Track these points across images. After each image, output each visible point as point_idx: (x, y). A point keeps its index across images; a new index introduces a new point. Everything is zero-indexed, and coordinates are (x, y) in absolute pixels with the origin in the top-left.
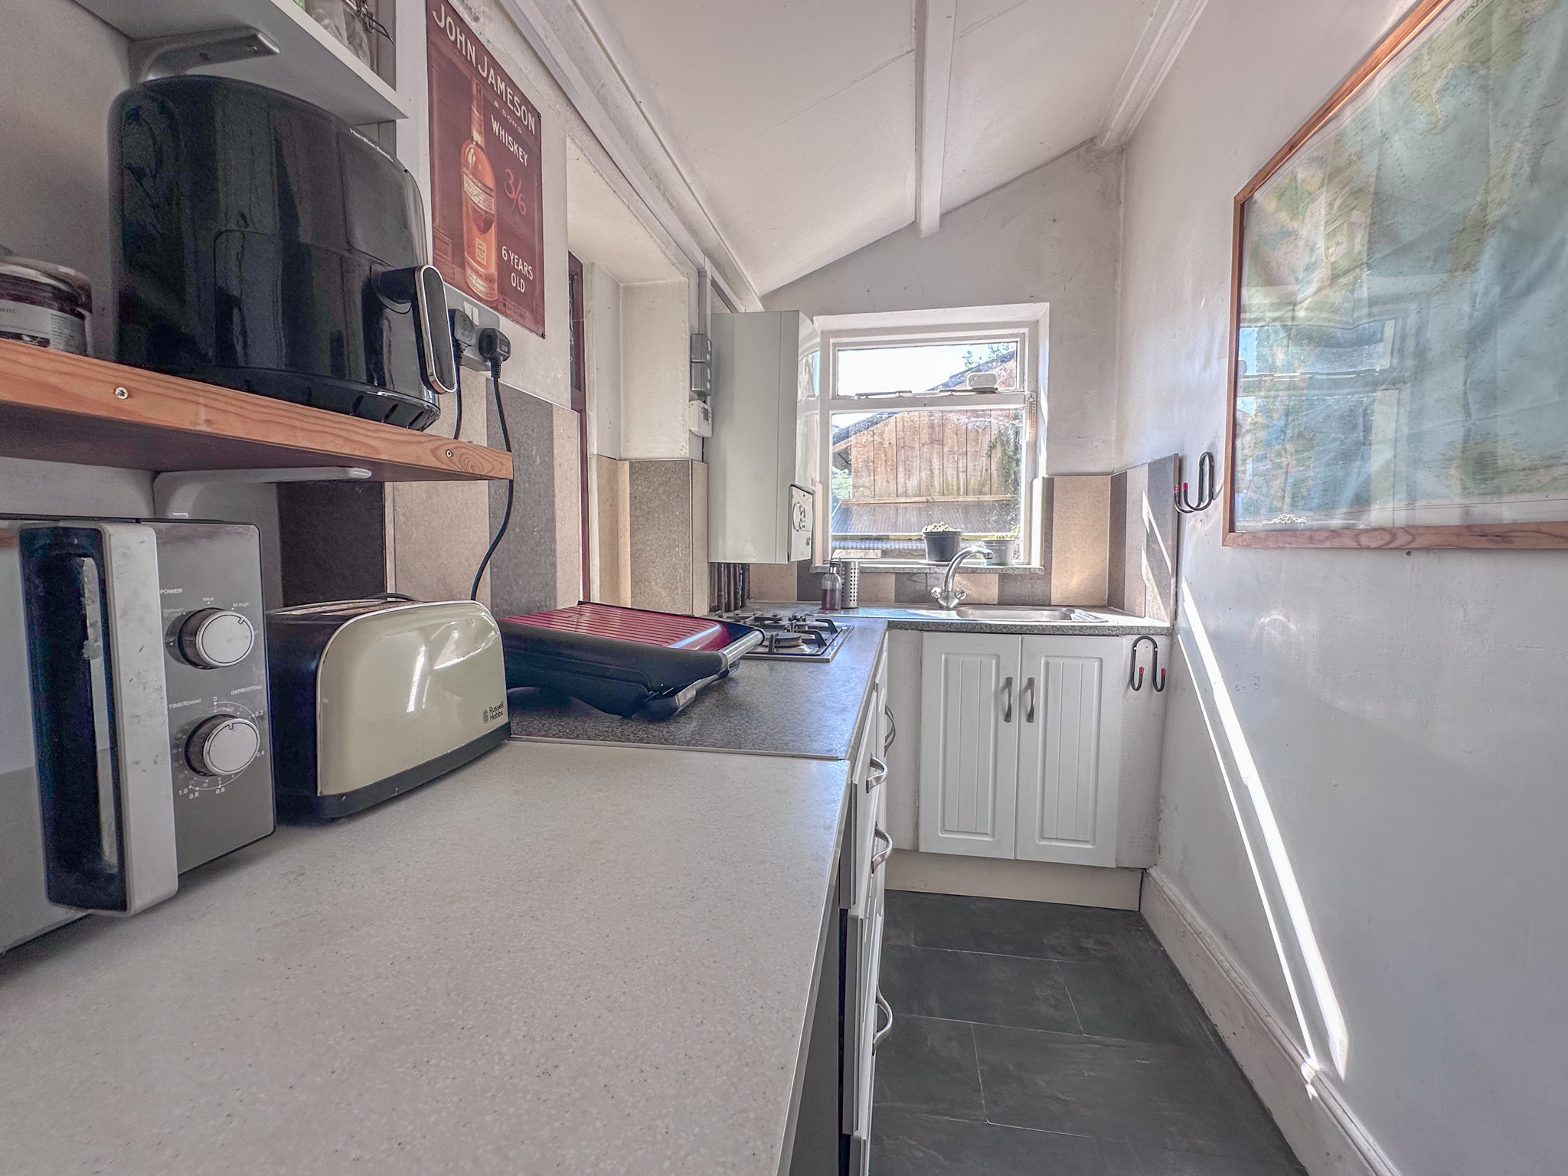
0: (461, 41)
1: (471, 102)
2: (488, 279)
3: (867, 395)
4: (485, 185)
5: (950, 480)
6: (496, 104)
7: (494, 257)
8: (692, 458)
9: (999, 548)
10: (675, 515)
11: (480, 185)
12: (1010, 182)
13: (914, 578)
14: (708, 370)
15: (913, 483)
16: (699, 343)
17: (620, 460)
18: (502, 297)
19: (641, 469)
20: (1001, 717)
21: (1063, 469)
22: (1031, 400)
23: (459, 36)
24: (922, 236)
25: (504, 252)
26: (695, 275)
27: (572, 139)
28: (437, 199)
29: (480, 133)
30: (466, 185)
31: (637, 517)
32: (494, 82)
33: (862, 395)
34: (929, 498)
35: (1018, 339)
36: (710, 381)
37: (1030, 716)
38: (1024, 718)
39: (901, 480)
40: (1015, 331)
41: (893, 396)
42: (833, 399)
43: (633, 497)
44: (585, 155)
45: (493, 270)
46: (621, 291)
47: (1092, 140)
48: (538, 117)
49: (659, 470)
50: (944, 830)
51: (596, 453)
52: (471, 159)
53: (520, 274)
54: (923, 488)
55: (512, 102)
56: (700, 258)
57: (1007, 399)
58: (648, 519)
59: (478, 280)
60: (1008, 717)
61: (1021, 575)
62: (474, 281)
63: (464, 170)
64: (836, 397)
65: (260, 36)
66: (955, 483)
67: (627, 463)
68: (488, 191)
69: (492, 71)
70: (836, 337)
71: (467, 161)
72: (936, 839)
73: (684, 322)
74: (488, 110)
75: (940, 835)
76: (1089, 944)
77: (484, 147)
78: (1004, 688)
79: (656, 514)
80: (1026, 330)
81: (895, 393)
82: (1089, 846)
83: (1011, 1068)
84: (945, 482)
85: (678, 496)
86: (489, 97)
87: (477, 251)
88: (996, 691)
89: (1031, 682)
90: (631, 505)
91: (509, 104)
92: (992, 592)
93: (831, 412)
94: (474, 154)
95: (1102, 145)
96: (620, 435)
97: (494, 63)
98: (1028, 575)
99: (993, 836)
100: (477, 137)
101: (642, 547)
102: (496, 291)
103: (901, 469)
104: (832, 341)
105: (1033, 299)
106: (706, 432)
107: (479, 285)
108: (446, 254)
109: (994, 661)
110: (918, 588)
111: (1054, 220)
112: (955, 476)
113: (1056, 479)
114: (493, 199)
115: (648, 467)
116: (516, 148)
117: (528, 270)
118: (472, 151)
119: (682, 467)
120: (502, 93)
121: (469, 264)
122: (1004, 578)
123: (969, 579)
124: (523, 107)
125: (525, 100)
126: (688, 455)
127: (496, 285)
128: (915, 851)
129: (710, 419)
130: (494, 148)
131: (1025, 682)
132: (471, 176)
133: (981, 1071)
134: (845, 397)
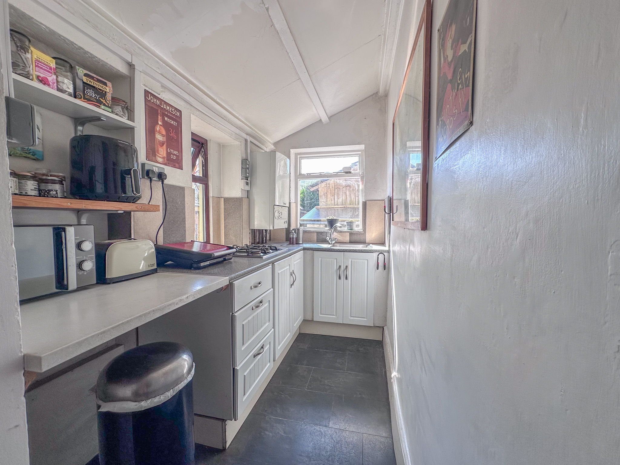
0: (155, 101)
1: (158, 115)
2: (163, 158)
3: (310, 174)
4: (163, 135)
5: (353, 199)
6: (166, 113)
7: (165, 152)
8: (242, 197)
9: (350, 224)
10: (237, 215)
11: (161, 135)
12: (351, 106)
13: (322, 234)
14: (248, 170)
15: (340, 201)
16: (244, 161)
17: (221, 198)
18: (168, 162)
19: (227, 200)
20: (338, 278)
21: (369, 199)
22: (362, 175)
23: (154, 100)
24: (324, 124)
25: (168, 150)
26: (244, 142)
27: (193, 114)
28: (147, 142)
29: (161, 122)
30: (156, 136)
31: (226, 215)
32: (166, 108)
33: (308, 174)
34: (345, 206)
35: (358, 155)
36: (249, 173)
37: (346, 278)
38: (345, 278)
39: (336, 199)
40: (357, 153)
41: (318, 174)
42: (299, 175)
43: (225, 209)
44: (198, 117)
45: (165, 155)
46: (221, 146)
47: (377, 93)
48: (180, 112)
49: (232, 201)
50: (321, 314)
51: (211, 196)
52: (158, 129)
53: (174, 155)
54: (344, 202)
55: (172, 111)
56: (245, 136)
57: (355, 175)
58: (229, 216)
59: (160, 159)
60: (340, 278)
61: (356, 233)
62: (159, 159)
63: (156, 132)
64: (300, 174)
65: (101, 118)
66: (354, 201)
67: (223, 198)
68: (164, 136)
69: (165, 105)
70: (300, 155)
71: (157, 130)
72: (318, 317)
73: (240, 156)
74: (163, 115)
75: (320, 315)
76: (361, 349)
77: (162, 125)
78: (338, 269)
79: (232, 214)
80: (360, 153)
81: (319, 173)
82: (365, 319)
83: (319, 378)
84: (351, 200)
85: (238, 209)
86: (164, 112)
87: (160, 152)
88: (336, 270)
89: (347, 267)
90: (224, 211)
91: (170, 112)
92: (347, 238)
93: (298, 180)
94: (159, 128)
95: (380, 94)
96: (221, 190)
97: (165, 102)
98: (358, 233)
99: (336, 316)
100: (160, 123)
101: (227, 224)
102: (166, 161)
103: (336, 196)
104: (298, 156)
105: (359, 144)
106: (248, 188)
107: (160, 160)
108: (150, 154)
109: (335, 260)
110: (324, 237)
111: (365, 118)
112: (355, 198)
113: (367, 202)
114: (165, 138)
115: (229, 200)
116: (173, 122)
117: (177, 153)
118: (158, 127)
119: (240, 200)
120: (168, 110)
121: (157, 155)
122: (351, 234)
123: (340, 234)
124: (175, 111)
125: (176, 109)
126: (241, 196)
127: (166, 159)
128: (312, 320)
129: (249, 185)
130: (166, 125)
131: (345, 267)
132: (158, 133)
133: (310, 379)
134: (304, 175)
